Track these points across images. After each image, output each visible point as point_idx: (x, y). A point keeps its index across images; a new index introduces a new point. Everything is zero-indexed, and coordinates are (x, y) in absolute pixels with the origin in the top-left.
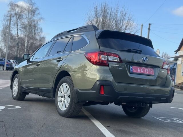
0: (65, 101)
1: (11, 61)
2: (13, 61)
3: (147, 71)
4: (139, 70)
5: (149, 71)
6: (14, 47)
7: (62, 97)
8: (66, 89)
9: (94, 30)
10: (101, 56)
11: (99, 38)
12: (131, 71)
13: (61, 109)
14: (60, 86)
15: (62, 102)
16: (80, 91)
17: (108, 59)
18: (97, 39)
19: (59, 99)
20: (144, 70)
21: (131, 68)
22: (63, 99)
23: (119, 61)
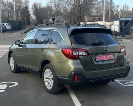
0: (50, 82)
1: (5, 24)
2: (7, 25)
3: (108, 57)
4: (102, 58)
5: (110, 57)
6: (5, 10)
7: (47, 78)
8: (49, 74)
9: (66, 27)
10: (73, 52)
11: (70, 36)
12: (97, 60)
13: (48, 88)
14: (45, 70)
15: (48, 82)
16: (60, 77)
17: (78, 54)
18: (69, 37)
19: (45, 80)
20: (106, 57)
21: (96, 57)
22: (48, 80)
23: (87, 54)
